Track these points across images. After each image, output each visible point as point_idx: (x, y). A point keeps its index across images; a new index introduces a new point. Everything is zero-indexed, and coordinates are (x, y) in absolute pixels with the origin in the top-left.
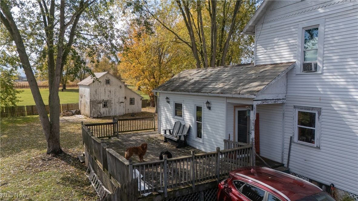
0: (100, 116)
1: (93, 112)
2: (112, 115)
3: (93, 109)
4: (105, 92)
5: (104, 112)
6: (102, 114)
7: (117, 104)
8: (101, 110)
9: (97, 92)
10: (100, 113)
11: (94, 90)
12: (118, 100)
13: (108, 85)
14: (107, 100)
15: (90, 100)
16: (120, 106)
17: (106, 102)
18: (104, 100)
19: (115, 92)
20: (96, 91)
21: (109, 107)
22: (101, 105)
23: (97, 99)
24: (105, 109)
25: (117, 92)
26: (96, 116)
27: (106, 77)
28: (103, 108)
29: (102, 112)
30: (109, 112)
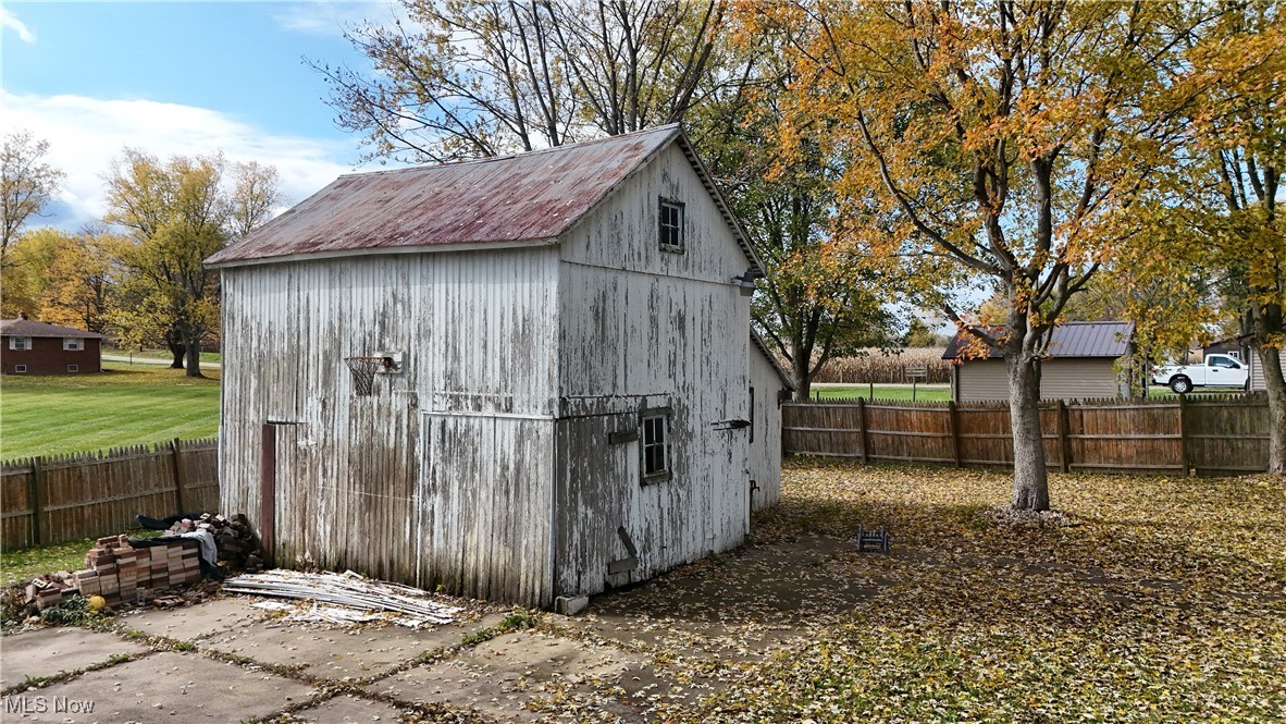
0: (622, 580)
1: (576, 536)
2: (691, 549)
3: (581, 509)
4: (654, 321)
5: (648, 529)
6: (638, 546)
7: (716, 442)
8: (629, 510)
9: (610, 322)
10: (627, 542)
11: (591, 294)
12: (721, 407)
13: (674, 258)
14: (663, 403)
15: (564, 403)
16: (730, 454)
17: (659, 422)
18: (652, 403)
19: (706, 328)
20: (599, 315)
21: (675, 475)
22: (631, 458)
23: (608, 390)
24: (654, 489)
25: (715, 332)
26: (599, 585)
27: (665, 176)
28: (643, 484)
29: (637, 528)
30: (678, 523)
